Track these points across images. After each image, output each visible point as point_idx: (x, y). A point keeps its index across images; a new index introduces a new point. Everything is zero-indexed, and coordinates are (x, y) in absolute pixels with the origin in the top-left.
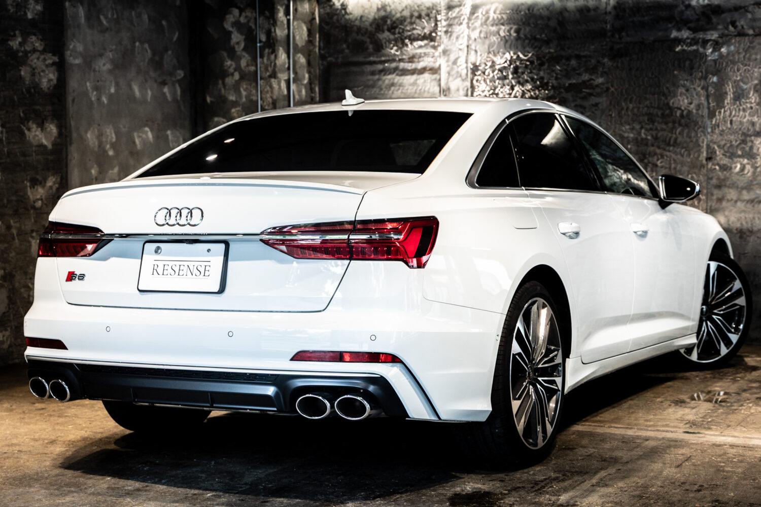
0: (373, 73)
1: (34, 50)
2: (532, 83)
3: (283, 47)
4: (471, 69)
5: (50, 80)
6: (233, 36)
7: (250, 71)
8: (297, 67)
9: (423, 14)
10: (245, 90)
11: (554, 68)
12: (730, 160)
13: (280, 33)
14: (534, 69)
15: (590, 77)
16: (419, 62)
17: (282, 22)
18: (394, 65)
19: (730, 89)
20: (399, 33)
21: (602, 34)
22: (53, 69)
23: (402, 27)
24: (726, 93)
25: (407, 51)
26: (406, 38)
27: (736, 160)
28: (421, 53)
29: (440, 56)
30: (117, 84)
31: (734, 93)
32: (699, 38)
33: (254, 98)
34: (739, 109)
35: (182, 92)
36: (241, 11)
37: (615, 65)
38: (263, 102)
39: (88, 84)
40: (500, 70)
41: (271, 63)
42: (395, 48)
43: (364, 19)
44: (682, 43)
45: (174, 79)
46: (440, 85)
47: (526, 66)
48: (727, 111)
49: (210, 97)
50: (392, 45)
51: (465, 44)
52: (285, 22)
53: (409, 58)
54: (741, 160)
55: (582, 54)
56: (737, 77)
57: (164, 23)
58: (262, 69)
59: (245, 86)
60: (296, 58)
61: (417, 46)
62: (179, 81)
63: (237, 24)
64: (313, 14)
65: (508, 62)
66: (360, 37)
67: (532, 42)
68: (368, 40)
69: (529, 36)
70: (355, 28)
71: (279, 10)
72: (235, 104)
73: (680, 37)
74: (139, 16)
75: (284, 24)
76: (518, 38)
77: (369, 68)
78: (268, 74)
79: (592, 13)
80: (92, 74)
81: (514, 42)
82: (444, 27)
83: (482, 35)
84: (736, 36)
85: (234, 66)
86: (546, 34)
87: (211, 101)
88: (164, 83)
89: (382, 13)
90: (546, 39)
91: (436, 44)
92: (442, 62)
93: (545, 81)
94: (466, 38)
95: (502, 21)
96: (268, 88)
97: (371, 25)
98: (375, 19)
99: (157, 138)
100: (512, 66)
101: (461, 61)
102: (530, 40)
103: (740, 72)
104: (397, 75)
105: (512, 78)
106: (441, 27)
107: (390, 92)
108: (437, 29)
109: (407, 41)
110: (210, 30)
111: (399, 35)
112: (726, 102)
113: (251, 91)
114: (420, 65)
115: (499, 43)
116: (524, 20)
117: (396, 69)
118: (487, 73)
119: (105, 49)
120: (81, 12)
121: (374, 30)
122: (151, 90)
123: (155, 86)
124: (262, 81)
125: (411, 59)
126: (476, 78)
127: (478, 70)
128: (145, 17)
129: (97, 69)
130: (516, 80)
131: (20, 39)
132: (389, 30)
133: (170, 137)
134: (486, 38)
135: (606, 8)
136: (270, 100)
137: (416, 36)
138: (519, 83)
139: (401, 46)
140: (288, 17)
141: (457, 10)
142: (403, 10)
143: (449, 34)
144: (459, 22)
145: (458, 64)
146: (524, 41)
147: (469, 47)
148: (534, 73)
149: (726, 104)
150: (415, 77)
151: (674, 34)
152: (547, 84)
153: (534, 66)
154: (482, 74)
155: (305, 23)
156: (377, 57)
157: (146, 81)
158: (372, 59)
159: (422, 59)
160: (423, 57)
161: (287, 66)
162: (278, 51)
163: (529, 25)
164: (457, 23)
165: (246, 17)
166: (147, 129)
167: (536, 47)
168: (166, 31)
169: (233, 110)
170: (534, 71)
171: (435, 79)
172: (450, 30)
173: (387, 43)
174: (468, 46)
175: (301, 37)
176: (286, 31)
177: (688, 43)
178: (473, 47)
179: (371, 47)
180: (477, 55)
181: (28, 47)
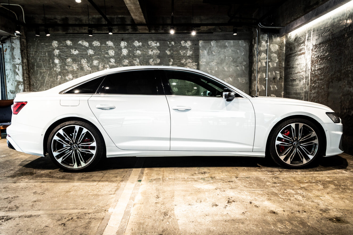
0: (293, 57)
1: (189, 62)
3: (264, 53)
6: (255, 52)
8: (272, 57)
13: (263, 49)
17: (264, 46)
22: (196, 66)
23: (299, 40)
25: (299, 48)
26: (299, 44)
28: (302, 48)
29: (306, 48)
30: (218, 68)
35: (245, 68)
36: (256, 44)
39: (207, 69)
42: (297, 48)
43: (292, 40)
45: (242, 65)
49: (252, 68)
53: (300, 50)
57: (238, 51)
61: (301, 46)
62: (244, 65)
63: (256, 48)
64: (283, 41)
66: (292, 46)
70: (291, 43)
71: (262, 42)
74: (228, 50)
77: (293, 55)
78: (259, 61)
85: (255, 59)
87: (252, 70)
88: (237, 66)
91: (305, 44)
92: (306, 50)
96: (259, 65)
97: (294, 41)
99: (234, 80)
104: (297, 56)
106: (306, 38)
110: (252, 51)
114: (302, 52)
115: (321, 40)
117: (297, 54)
119: (214, 60)
120: (206, 52)
121: (294, 43)
123: (233, 67)
128: (230, 50)
129: (211, 65)
131: (185, 60)
132: (297, 42)
133: (239, 80)
137: (301, 43)
139: (298, 46)
140: (267, 44)
143: (308, 40)
150: (301, 56)
155: (277, 44)
157: (230, 66)
158: (293, 52)
159: (302, 50)
161: (266, 58)
162: (262, 54)
164: (310, 36)
166: (230, 78)
168: (239, 53)
171: (304, 56)
175: (275, 49)
176: (266, 48)
181: (187, 62)
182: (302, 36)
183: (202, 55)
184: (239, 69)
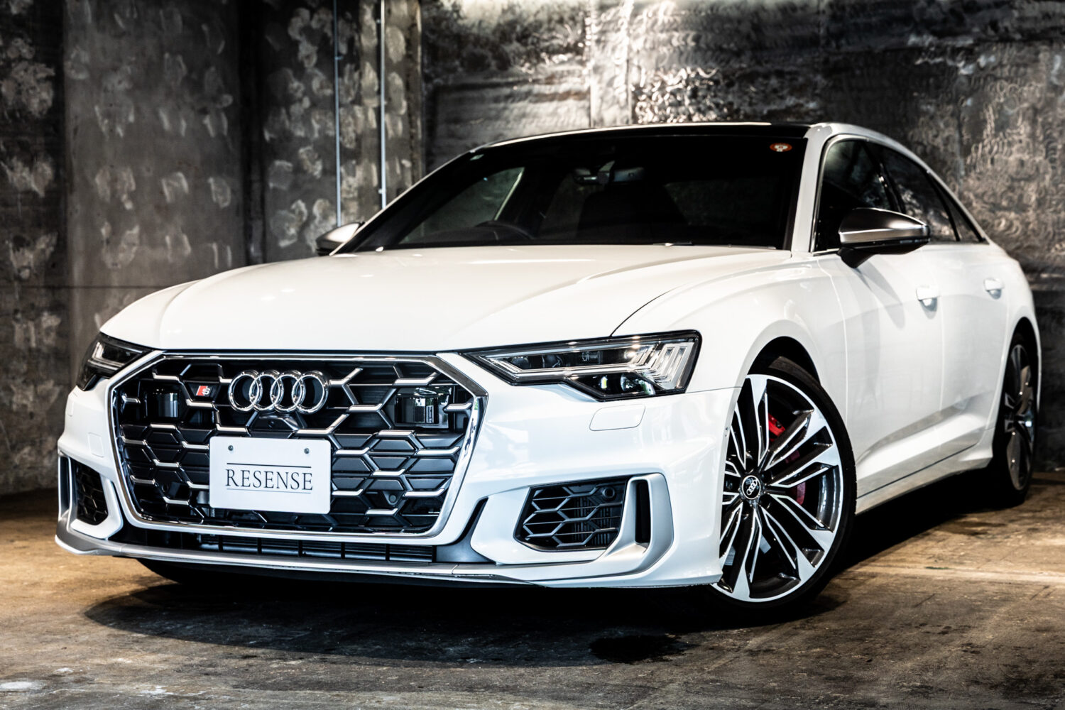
0: (497, 100)
1: (21, 59)
2: (717, 110)
3: (371, 64)
4: (633, 92)
5: (42, 101)
6: (301, 48)
7: (324, 96)
8: (391, 90)
9: (566, 17)
10: (318, 122)
11: (747, 90)
12: (992, 215)
13: (367, 42)
14: (720, 91)
15: (797, 101)
16: (560, 83)
17: (370, 27)
18: (525, 88)
19: (990, 116)
20: (533, 44)
21: (813, 41)
22: (48, 84)
23: (537, 35)
24: (985, 121)
25: (543, 68)
26: (542, 51)
27: (999, 213)
28: (563, 72)
29: (589, 75)
30: (138, 111)
31: (996, 121)
32: (947, 46)
33: (331, 133)
34: (1003, 144)
35: (230, 125)
36: (313, 12)
37: (831, 84)
38: (344, 138)
39: (97, 109)
40: (673, 94)
41: (354, 84)
42: (527, 65)
43: (484, 25)
44: (923, 54)
45: (218, 106)
46: (589, 115)
47: (709, 88)
48: (986, 146)
49: (270, 132)
50: (522, 61)
51: (625, 57)
52: (374, 28)
53: (547, 79)
54: (1007, 213)
55: (787, 69)
56: (999, 98)
57: (205, 28)
58: (342, 93)
59: (318, 117)
60: (390, 79)
61: (557, 62)
62: (226, 110)
63: (307, 31)
64: (413, 18)
65: (684, 82)
66: (479, 51)
67: (717, 53)
68: (490, 54)
69: (712, 45)
70: (472, 38)
71: (364, 10)
72: (304, 141)
73: (920, 45)
74: (169, 17)
75: (372, 31)
76: (697, 49)
77: (491, 93)
78: (350, 99)
79: (799, 13)
80: (103, 95)
81: (691, 54)
82: (595, 34)
83: (648, 46)
84: (997, 42)
85: (303, 88)
86: (736, 43)
87: (271, 139)
88: (204, 112)
89: (510, 17)
90: (735, 49)
91: (584, 58)
92: (592, 83)
93: (735, 107)
94: (626, 49)
95: (675, 26)
96: (350, 119)
97: (494, 32)
98: (499, 25)
99: (194, 187)
100: (689, 88)
101: (619, 82)
102: (714, 52)
103: (1004, 91)
104: (530, 101)
105: (690, 104)
106: (591, 34)
107: (521, 126)
108: (585, 37)
109: (544, 55)
110: (270, 39)
111: (533, 47)
112: (985, 133)
113: (326, 123)
114: (562, 88)
115: (671, 57)
116: (705, 23)
117: (528, 94)
118: (654, 98)
119: (120, 60)
120: (88, 8)
121: (498, 40)
122: (187, 120)
123: (192, 115)
124: (342, 109)
125: (550, 80)
126: (639, 104)
127: (642, 93)
128: (178, 19)
129: (110, 87)
130: (695, 107)
132: (519, 40)
133: (213, 187)
134: (653, 49)
135: (818, 6)
136: (353, 135)
137: (557, 47)
138: (699, 110)
139: (534, 61)
140: (378, 21)
141: (613, 11)
142: (538, 12)
143: (602, 45)
144: (616, 28)
145: (615, 85)
146: (706, 51)
147: (630, 62)
148: (720, 97)
149: (985, 136)
150: (555, 104)
151: (913, 39)
152: (738, 111)
153: (719, 87)
154: (648, 100)
155: (402, 30)
156: (503, 77)
157: (179, 108)
158: (495, 80)
159: (564, 79)
160: (566, 76)
161: (376, 88)
162: (364, 68)
163: (712, 30)
164: (613, 29)
165: (320, 20)
166: (180, 175)
167: (722, 61)
168: (208, 39)
169: (302, 151)
170: (720, 94)
171: (583, 107)
172: (603, 38)
173: (517, 59)
174: (628, 61)
175: (396, 50)
176: (375, 41)
177: (932, 52)
178: (635, 62)
179: (493, 63)
180: (640, 73)
181: (11, 54)
182: (561, 21)
183: (72, 21)
184: (210, 128)
